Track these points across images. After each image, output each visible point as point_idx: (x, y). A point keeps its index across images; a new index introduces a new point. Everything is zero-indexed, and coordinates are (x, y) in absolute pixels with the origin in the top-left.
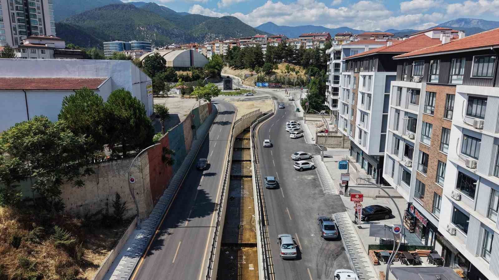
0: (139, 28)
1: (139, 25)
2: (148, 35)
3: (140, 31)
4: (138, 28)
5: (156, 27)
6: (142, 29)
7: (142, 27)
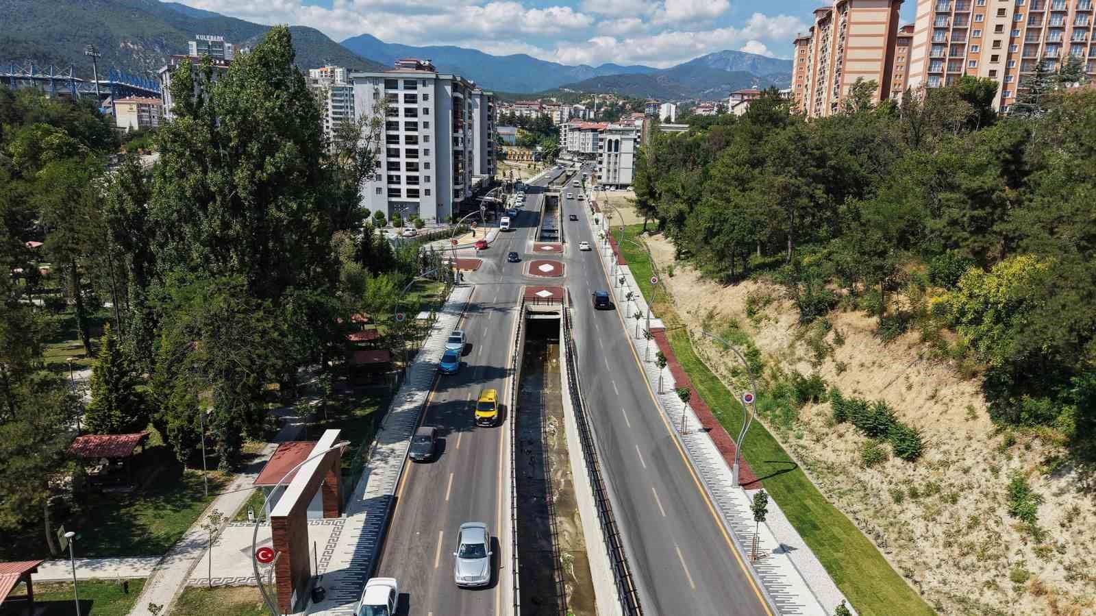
0: (126, 46)
1: (125, 39)
2: (148, 61)
3: (128, 52)
4: (122, 45)
5: (156, 42)
6: (131, 46)
7: (132, 44)
